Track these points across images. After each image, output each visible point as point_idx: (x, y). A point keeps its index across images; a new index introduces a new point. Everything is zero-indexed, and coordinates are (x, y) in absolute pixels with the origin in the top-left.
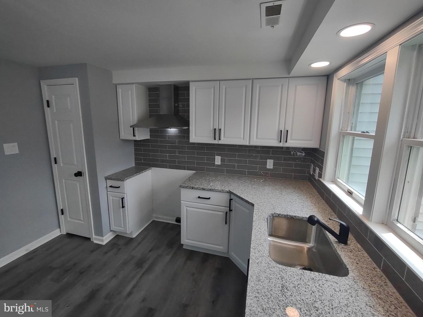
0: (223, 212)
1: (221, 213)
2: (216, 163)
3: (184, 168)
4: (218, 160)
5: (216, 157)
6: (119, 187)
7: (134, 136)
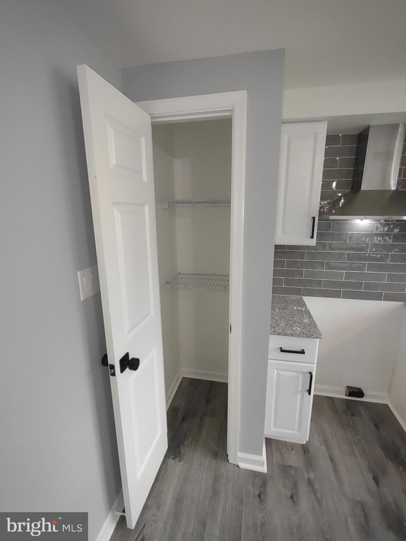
6: (303, 352)
7: (312, 237)
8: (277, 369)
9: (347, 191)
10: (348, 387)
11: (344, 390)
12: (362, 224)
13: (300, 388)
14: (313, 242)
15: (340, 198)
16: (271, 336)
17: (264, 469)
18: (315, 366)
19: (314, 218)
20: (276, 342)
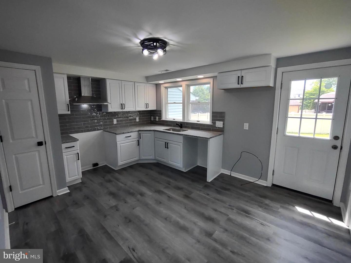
0: (136, 141)
1: (135, 142)
2: (114, 123)
3: (95, 130)
4: (115, 121)
5: (114, 120)
6: (74, 146)
7: (69, 111)
8: (66, 156)
9: (78, 96)
10: (93, 164)
11: (92, 165)
12: (85, 106)
13: (75, 160)
14: (69, 112)
15: (76, 98)
16: (62, 144)
17: (69, 191)
18: (79, 150)
19: (68, 105)
20: (64, 146)
